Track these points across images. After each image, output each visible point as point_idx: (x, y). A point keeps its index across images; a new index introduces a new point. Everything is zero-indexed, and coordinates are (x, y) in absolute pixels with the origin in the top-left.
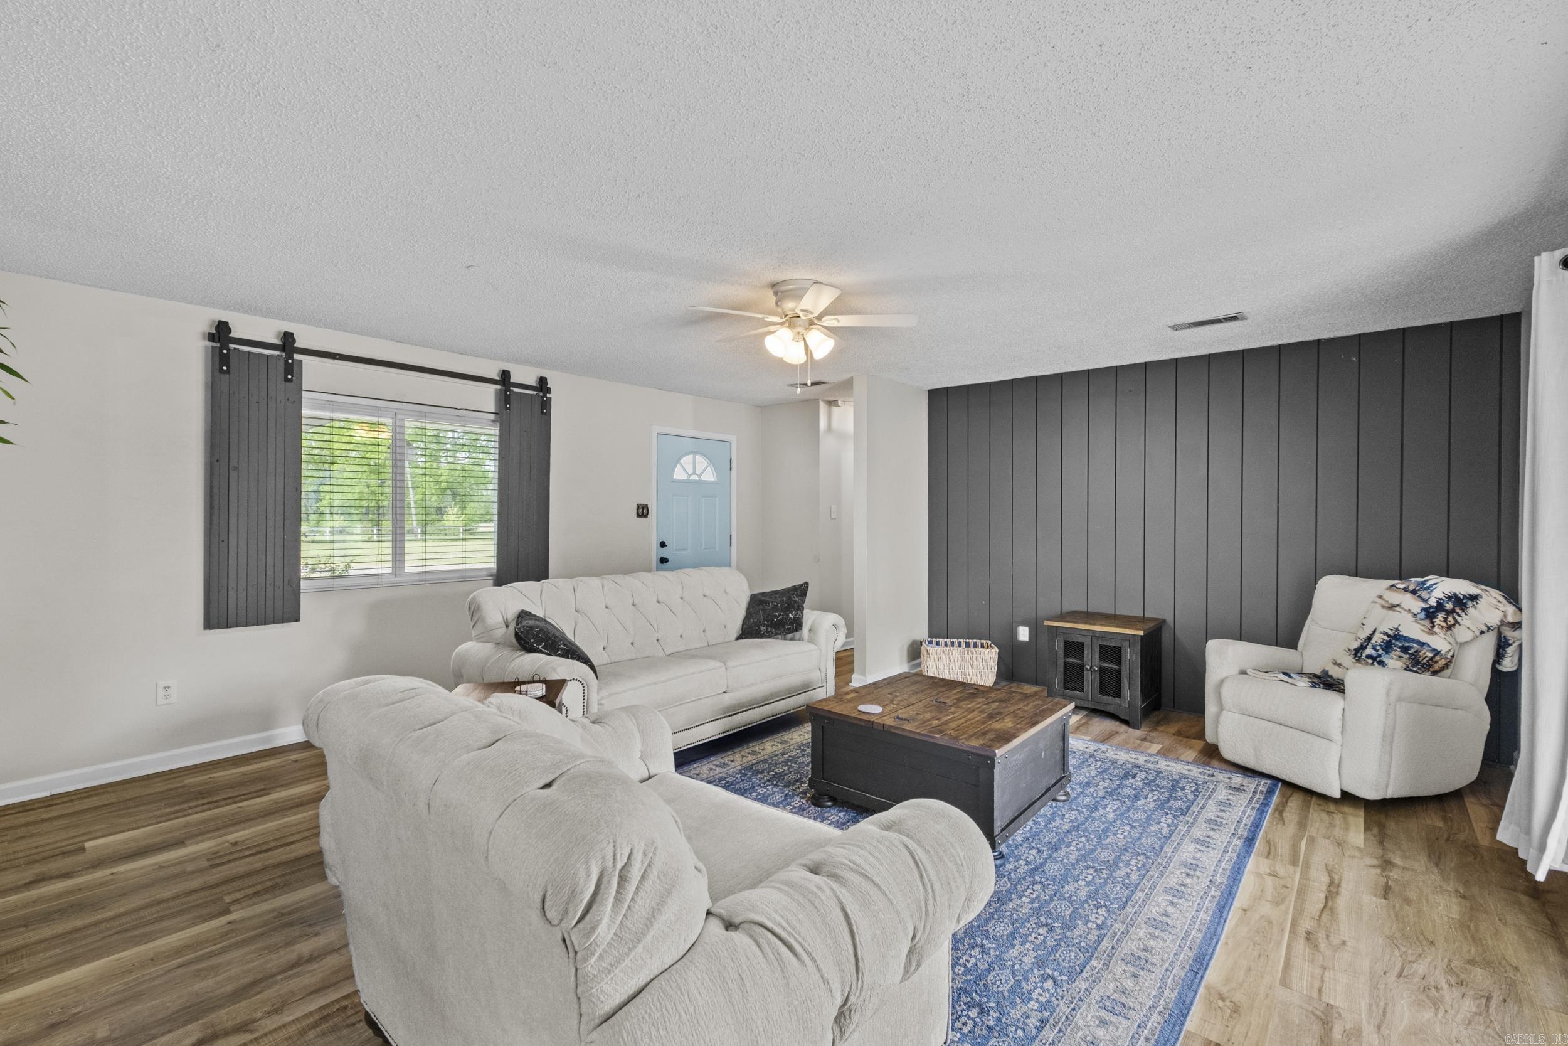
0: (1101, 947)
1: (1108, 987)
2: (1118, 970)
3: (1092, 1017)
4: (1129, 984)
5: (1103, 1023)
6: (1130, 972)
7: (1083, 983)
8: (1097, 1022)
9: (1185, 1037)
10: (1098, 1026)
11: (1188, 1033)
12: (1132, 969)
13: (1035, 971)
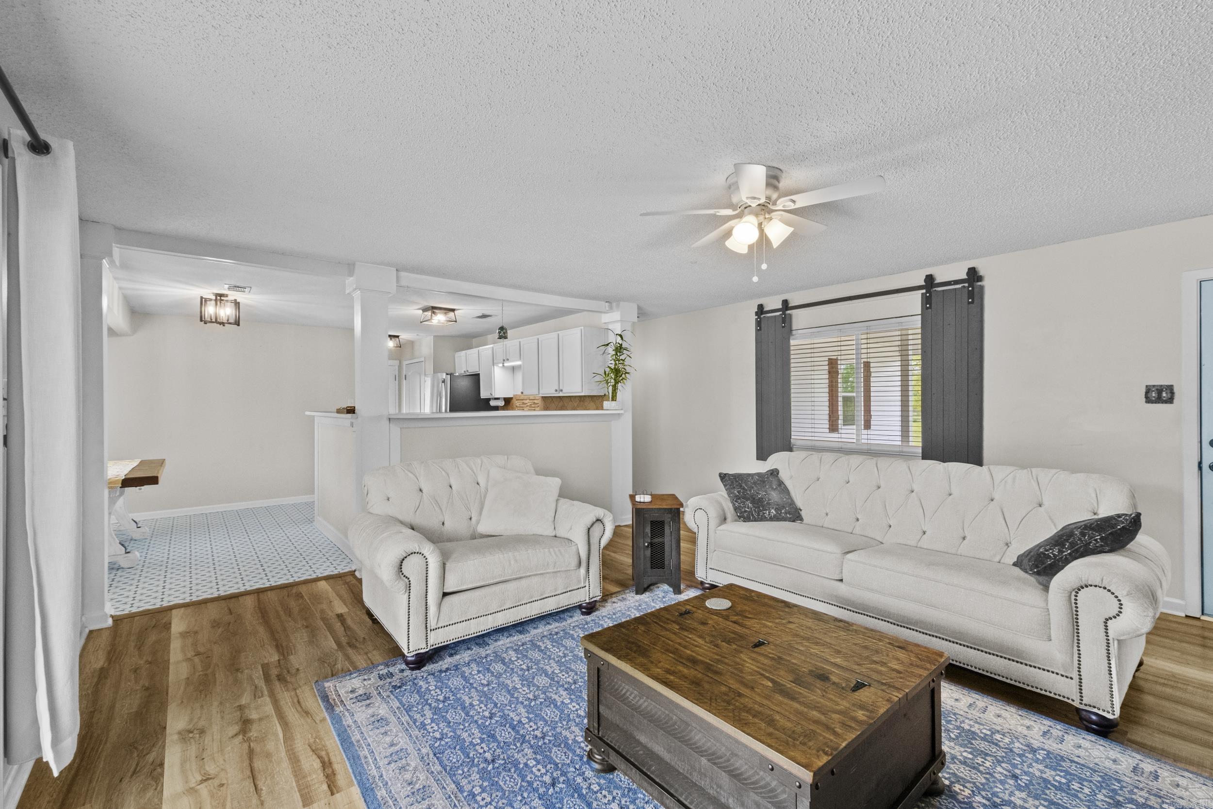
0: (450, 781)
1: (414, 762)
2: (422, 777)
3: (400, 742)
4: (408, 776)
5: (392, 745)
6: (416, 783)
7: (426, 751)
8: (395, 742)
9: (352, 781)
10: (393, 741)
11: (353, 785)
12: (417, 786)
13: (452, 734)
